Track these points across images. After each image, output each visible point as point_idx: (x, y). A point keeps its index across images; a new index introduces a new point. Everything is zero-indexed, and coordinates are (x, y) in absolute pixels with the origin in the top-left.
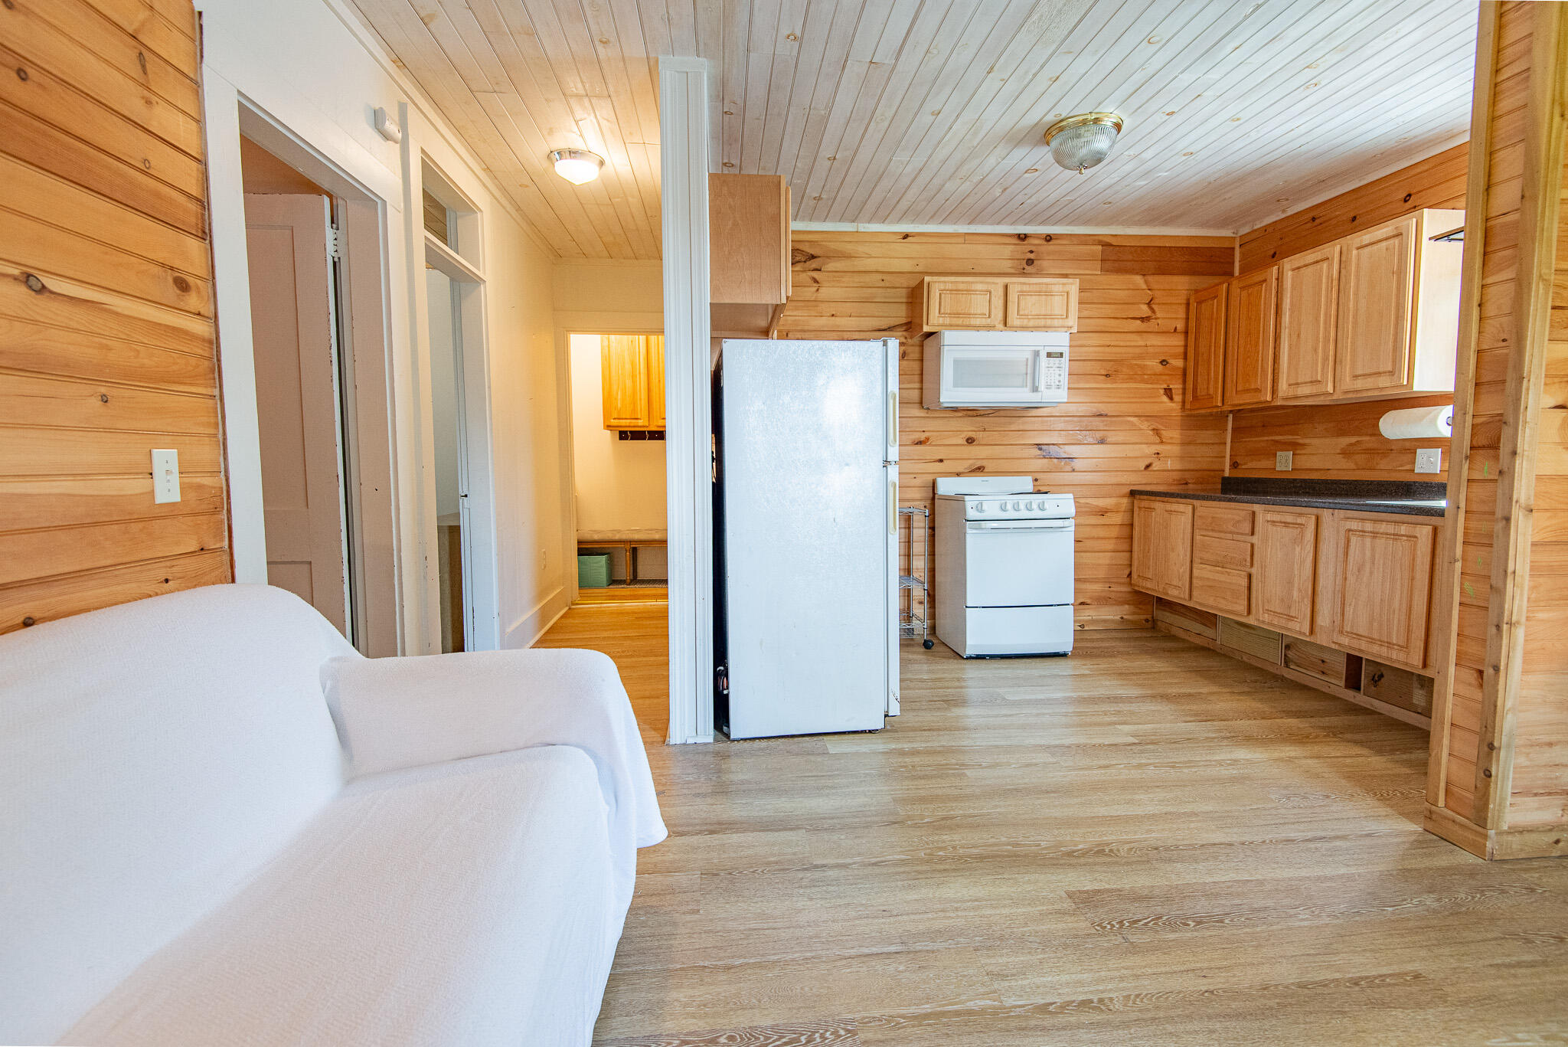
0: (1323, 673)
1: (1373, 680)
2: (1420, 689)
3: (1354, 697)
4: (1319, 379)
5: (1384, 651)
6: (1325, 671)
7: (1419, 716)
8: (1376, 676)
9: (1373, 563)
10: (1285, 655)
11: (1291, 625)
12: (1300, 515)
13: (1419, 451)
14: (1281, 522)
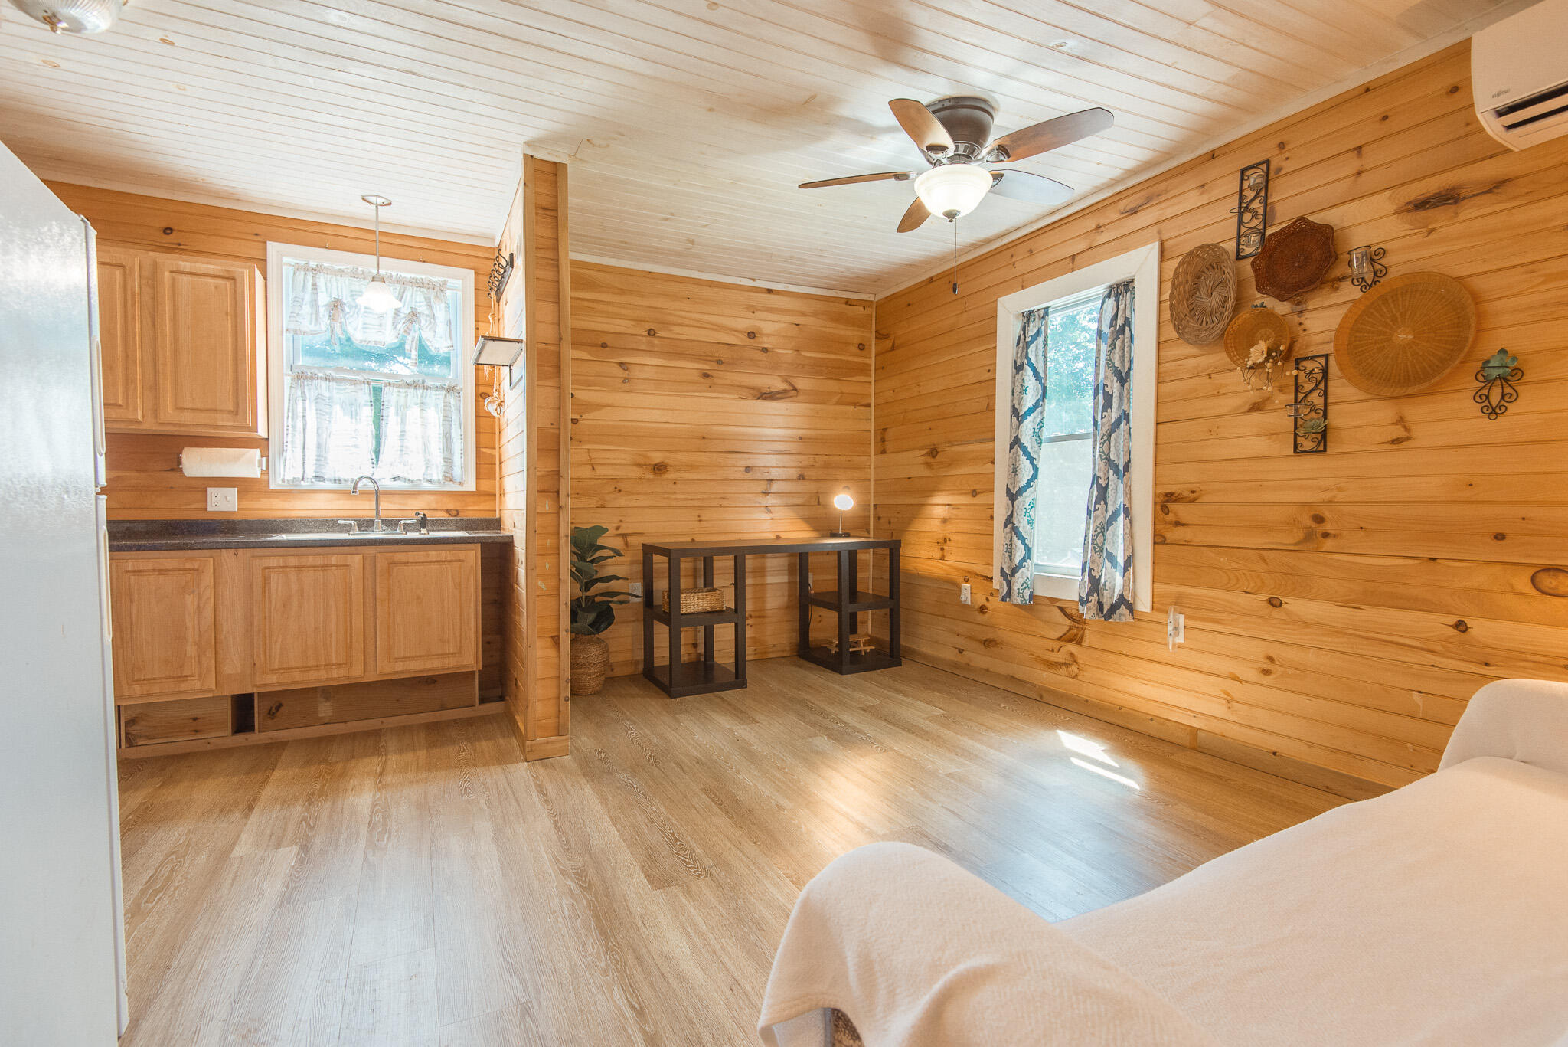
0: (196, 731)
1: (269, 713)
2: (326, 702)
3: (247, 739)
4: (120, 402)
5: (323, 674)
6: (198, 728)
7: (328, 726)
8: (274, 709)
9: (302, 596)
10: (127, 734)
11: (183, 687)
12: (191, 559)
13: (210, 490)
14: (154, 570)
